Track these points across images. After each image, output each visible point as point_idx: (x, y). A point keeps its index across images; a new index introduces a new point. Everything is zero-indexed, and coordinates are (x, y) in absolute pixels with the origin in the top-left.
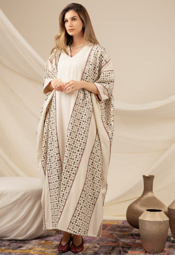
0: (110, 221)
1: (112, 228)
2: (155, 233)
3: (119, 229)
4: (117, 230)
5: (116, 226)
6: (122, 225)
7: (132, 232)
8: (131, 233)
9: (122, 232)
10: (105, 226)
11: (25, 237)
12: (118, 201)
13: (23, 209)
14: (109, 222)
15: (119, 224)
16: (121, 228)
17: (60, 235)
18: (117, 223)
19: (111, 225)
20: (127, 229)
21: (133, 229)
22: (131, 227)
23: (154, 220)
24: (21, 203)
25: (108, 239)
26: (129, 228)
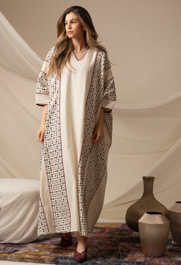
0: (109, 223)
1: (111, 231)
2: (155, 236)
3: (118, 232)
4: (117, 233)
5: (115, 229)
6: (121, 228)
7: (132, 236)
8: (130, 236)
9: (121, 235)
10: (103, 229)
11: (21, 241)
12: (117, 203)
13: (18, 211)
14: (108, 225)
15: (118, 227)
16: (120, 231)
17: (57, 239)
18: (116, 226)
19: (110, 228)
20: (126, 232)
21: (133, 232)
22: (130, 231)
23: (154, 223)
24: (17, 205)
25: (106, 243)
26: (129, 231)
